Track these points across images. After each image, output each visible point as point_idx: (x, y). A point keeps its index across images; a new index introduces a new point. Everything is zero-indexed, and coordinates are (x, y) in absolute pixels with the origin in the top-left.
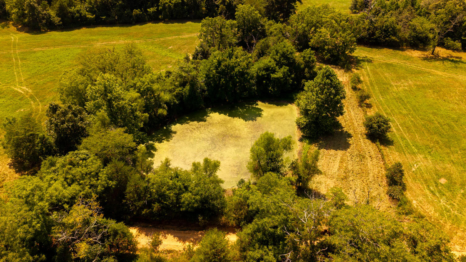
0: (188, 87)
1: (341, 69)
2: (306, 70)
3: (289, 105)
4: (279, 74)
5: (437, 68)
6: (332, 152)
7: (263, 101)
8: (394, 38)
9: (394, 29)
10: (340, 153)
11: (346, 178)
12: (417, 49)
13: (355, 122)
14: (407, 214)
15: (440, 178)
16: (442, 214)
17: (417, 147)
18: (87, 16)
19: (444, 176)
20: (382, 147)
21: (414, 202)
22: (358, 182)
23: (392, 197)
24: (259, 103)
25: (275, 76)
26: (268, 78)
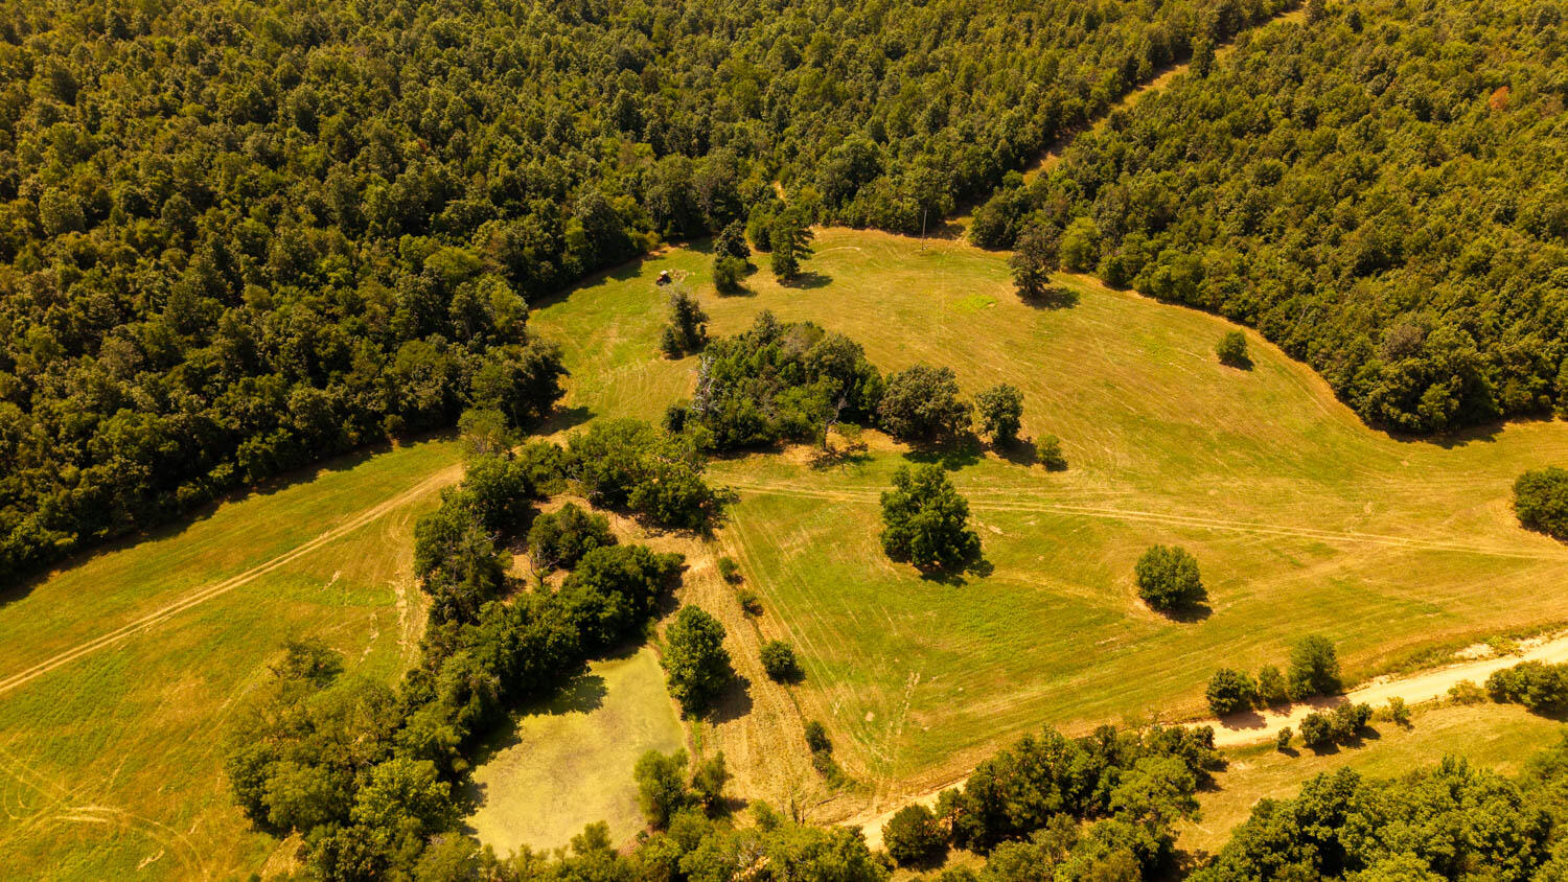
0: (475, 700)
1: (695, 535)
2: (648, 580)
3: (641, 650)
4: (610, 611)
5: (836, 485)
6: (733, 723)
7: (596, 659)
8: (759, 436)
9: (755, 420)
10: (743, 719)
11: (761, 761)
12: (801, 443)
13: (746, 652)
14: (838, 786)
15: (865, 713)
16: (874, 769)
17: (833, 669)
18: (58, 543)
19: (870, 709)
20: (793, 688)
21: (844, 764)
22: (777, 761)
23: (821, 771)
24: (591, 664)
25: (606, 615)
26: (595, 621)
